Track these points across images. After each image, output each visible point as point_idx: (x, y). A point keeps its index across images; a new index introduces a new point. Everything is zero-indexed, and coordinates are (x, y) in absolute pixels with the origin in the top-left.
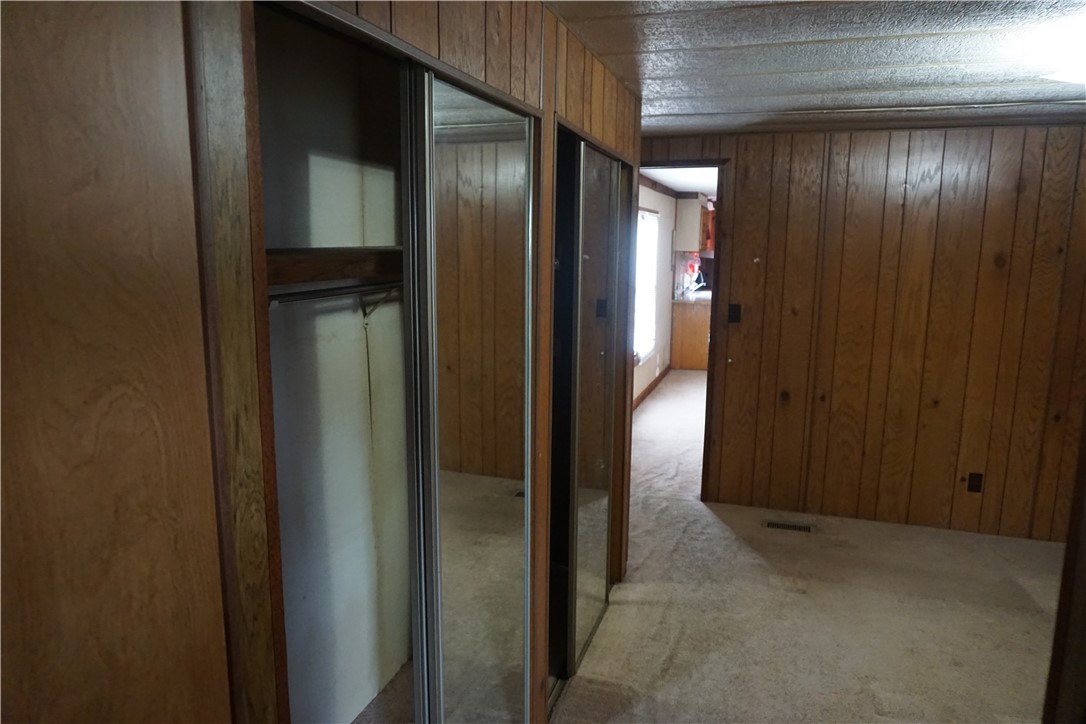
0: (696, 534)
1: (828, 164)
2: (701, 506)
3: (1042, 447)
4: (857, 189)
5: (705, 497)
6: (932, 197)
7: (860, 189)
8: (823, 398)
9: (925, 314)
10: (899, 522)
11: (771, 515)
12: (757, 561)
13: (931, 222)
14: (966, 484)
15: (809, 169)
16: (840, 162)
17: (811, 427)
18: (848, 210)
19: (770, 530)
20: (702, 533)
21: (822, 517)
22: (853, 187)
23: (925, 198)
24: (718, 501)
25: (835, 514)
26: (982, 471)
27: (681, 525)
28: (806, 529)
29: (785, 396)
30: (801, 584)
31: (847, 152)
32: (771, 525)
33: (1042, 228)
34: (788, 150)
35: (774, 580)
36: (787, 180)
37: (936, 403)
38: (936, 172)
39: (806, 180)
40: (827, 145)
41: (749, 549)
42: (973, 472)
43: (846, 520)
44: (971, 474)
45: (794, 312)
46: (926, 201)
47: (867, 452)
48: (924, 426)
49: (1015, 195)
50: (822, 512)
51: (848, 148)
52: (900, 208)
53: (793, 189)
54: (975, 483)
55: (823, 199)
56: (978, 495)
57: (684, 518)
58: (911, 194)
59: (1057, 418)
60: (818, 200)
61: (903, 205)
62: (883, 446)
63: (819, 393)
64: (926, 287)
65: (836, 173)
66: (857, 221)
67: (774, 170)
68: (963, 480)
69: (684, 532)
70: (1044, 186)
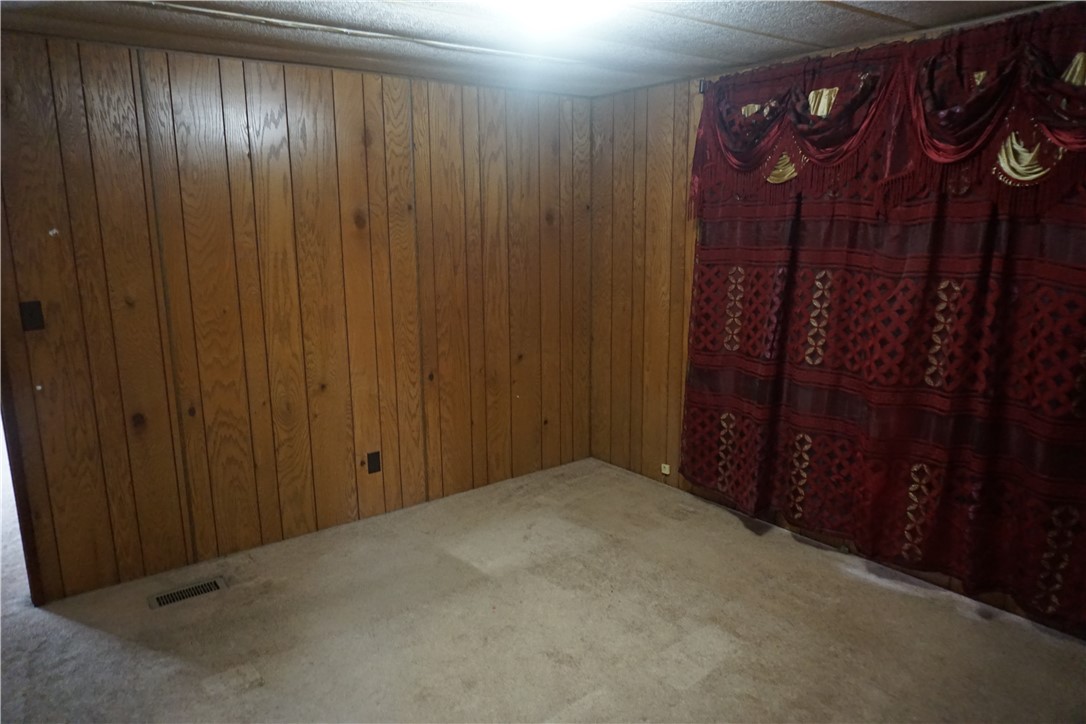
0: (54, 667)
1: (142, 96)
2: (39, 615)
3: (423, 409)
4: (188, 129)
5: (41, 596)
6: (281, 145)
7: (193, 132)
8: (192, 412)
9: (295, 286)
10: (309, 532)
11: (154, 586)
12: (171, 669)
13: (285, 178)
14: (366, 466)
15: (114, 99)
16: (158, 93)
17: (184, 453)
18: (181, 158)
19: (165, 608)
20: (63, 662)
21: (221, 561)
22: (183, 129)
23: (272, 147)
24: (64, 595)
25: (235, 550)
26: (378, 449)
27: (19, 663)
28: (212, 586)
29: (139, 420)
30: (251, 673)
31: (166, 79)
32: (164, 600)
33: (391, 185)
34: (75, 66)
35: (213, 686)
36: (82, 111)
37: (323, 387)
38: (280, 116)
39: (113, 113)
40: (135, 66)
41: (151, 653)
42: (370, 452)
43: (254, 552)
44: (368, 455)
45: (130, 304)
46: (274, 151)
47: (259, 464)
48: (316, 416)
49: (363, 147)
50: (219, 554)
51: (166, 72)
52: (247, 158)
53: (94, 124)
54: (374, 462)
55: (144, 144)
56: (379, 474)
57: (18, 649)
58: (256, 142)
59: (431, 377)
60: (135, 143)
61: (250, 155)
62: (276, 451)
63: (186, 407)
64: (291, 255)
65: (154, 107)
66: (195, 174)
67: (57, 93)
68: (362, 463)
69: (29, 676)
70: (387, 140)
